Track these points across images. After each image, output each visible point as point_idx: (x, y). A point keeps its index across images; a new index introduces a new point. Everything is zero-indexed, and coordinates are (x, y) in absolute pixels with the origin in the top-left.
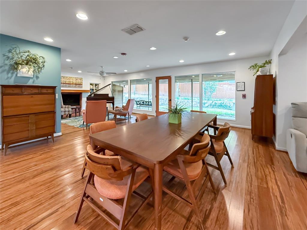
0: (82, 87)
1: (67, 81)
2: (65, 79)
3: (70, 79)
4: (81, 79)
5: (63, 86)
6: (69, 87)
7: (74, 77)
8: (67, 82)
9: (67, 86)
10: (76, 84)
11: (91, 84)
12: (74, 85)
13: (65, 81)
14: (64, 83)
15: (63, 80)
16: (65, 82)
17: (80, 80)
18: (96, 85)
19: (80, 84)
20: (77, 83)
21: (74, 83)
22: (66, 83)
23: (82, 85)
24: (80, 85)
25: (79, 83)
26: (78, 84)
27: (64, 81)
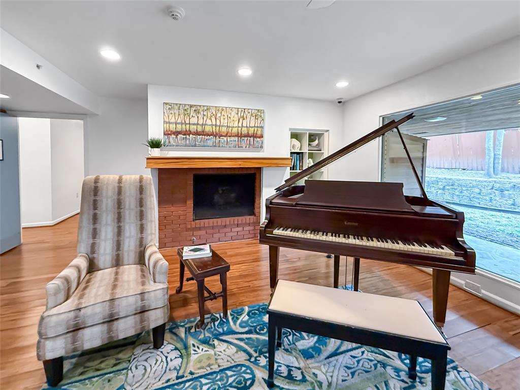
0: (262, 147)
1: (209, 122)
2: (200, 116)
3: (219, 115)
4: (258, 115)
5: (195, 146)
6: (215, 146)
7: (232, 109)
8: (208, 129)
9: (210, 143)
10: (239, 136)
11: (295, 136)
12: (233, 138)
13: (201, 122)
14: (197, 133)
15: (194, 120)
16: (200, 129)
17: (253, 118)
18: (312, 137)
19: (254, 136)
20: (245, 131)
21: (235, 130)
22: (203, 133)
23: (262, 136)
24: (256, 137)
25: (251, 131)
26: (248, 136)
27: (198, 124)
